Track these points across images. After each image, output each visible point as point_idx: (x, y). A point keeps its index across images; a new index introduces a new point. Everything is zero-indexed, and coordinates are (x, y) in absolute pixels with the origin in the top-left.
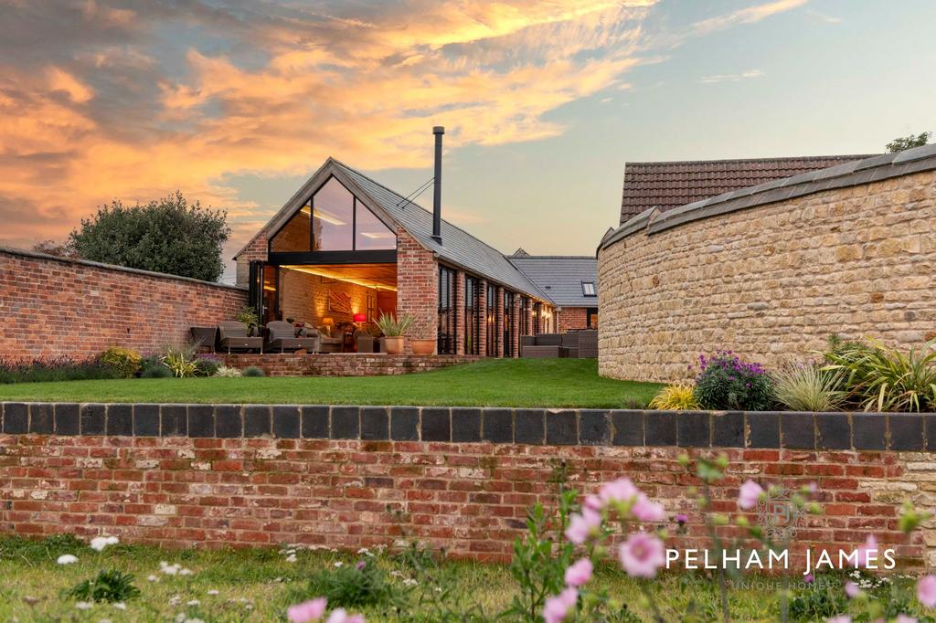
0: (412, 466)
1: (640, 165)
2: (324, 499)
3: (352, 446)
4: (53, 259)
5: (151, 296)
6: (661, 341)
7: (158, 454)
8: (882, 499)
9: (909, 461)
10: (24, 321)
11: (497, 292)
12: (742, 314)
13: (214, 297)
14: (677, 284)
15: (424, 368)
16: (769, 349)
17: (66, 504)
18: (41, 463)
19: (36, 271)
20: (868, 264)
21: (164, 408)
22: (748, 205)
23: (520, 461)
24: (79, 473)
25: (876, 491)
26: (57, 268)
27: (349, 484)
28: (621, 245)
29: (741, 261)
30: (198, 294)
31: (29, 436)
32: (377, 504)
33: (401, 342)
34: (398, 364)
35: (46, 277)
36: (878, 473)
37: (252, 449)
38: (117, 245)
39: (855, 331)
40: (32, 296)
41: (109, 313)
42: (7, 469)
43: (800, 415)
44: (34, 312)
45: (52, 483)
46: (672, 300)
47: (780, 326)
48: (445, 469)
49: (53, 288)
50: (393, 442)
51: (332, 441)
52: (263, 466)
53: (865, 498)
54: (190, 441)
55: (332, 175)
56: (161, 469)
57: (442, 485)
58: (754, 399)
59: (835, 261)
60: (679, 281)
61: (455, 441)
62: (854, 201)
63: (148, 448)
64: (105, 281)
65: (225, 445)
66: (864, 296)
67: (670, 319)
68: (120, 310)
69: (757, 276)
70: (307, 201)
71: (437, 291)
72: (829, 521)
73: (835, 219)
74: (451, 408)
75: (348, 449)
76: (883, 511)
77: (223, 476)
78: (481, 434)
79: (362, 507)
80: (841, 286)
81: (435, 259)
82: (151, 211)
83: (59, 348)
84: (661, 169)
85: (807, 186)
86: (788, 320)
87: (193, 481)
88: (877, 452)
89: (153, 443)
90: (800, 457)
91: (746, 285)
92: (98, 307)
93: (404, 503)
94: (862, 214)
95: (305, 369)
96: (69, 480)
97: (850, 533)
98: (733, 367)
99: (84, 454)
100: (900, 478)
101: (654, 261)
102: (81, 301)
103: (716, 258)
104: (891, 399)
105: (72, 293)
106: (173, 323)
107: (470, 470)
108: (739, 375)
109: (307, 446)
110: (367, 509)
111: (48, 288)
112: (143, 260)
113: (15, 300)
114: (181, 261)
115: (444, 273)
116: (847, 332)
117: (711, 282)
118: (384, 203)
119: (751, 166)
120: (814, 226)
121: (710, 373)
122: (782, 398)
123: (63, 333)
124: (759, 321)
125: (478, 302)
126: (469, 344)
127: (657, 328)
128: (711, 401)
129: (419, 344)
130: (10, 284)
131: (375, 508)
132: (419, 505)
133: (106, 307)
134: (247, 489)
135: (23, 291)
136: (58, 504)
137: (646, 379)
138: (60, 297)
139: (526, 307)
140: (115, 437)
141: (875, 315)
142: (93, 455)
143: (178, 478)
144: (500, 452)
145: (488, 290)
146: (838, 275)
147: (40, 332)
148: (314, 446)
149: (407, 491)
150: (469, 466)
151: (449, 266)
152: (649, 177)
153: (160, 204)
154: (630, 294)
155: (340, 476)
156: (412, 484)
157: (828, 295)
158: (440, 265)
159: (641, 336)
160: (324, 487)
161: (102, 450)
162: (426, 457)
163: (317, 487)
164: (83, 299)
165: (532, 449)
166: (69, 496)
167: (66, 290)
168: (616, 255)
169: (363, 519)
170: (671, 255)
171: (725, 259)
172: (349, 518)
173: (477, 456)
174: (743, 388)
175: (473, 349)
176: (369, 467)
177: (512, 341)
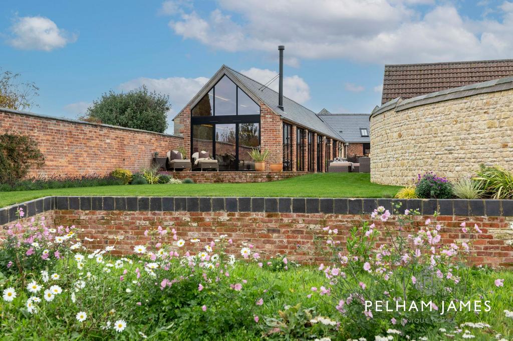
0: (288, 224)
1: (393, 67)
2: (249, 239)
3: (261, 215)
4: (89, 124)
5: (134, 142)
6: (403, 165)
7: (174, 219)
8: (498, 237)
9: (510, 221)
10: (77, 156)
11: (313, 136)
12: (442, 153)
13: (164, 141)
14: (411, 137)
15: (278, 178)
16: (455, 169)
17: (133, 242)
18: (121, 223)
19: (82, 130)
20: (501, 129)
21: (175, 199)
22: (445, 99)
23: (337, 221)
24: (138, 228)
25: (496, 234)
26: (91, 128)
27: (260, 232)
28: (382, 116)
29: (442, 126)
30: (156, 140)
31: (115, 212)
32: (273, 240)
33: (263, 164)
34: (264, 177)
35: (86, 134)
36: (497, 226)
37: (216, 217)
38: (114, 114)
39: (495, 161)
40: (80, 143)
41: (115, 151)
42: (105, 226)
43: (462, 201)
44: (81, 151)
45: (126, 232)
46: (408, 145)
47: (460, 158)
48: (303, 225)
49: (89, 139)
50: (280, 213)
51: (252, 213)
52: (221, 224)
53: (490, 237)
54: (188, 214)
55: (225, 75)
56: (175, 225)
57: (302, 232)
58: (443, 194)
59: (486, 128)
60: (411, 135)
61: (308, 213)
62: (495, 99)
63: (169, 217)
64: (113, 134)
65: (204, 215)
66: (499, 145)
67: (407, 154)
68: (120, 149)
69: (449, 134)
70: (211, 89)
71: (282, 137)
72: (475, 247)
73: (486, 107)
74: (306, 198)
75: (260, 216)
76: (498, 242)
77: (203, 229)
78: (319, 209)
79: (266, 242)
80: (488, 139)
81: (281, 119)
82: (130, 96)
83: (93, 169)
84: (405, 68)
85: (473, 91)
86: (463, 156)
87: (190, 231)
88: (496, 217)
89: (171, 214)
90: (462, 219)
91: (444, 139)
92: (110, 148)
93: (285, 240)
94: (498, 106)
95: (215, 179)
96: (133, 231)
97: (484, 252)
98: (433, 180)
99: (140, 219)
100: (506, 228)
101: (399, 125)
102: (102, 145)
103: (429, 125)
104: (505, 193)
105: (98, 141)
106: (145, 155)
107: (314, 226)
108: (436, 183)
109: (241, 215)
110: (268, 243)
111: (87, 139)
112: (128, 123)
113: (72, 145)
114: (147, 122)
115: (286, 127)
116: (491, 162)
117: (427, 136)
118: (253, 89)
119: (455, 66)
120: (476, 110)
121: (422, 182)
122: (455, 193)
123: (94, 162)
124: (450, 156)
125: (303, 142)
126: (299, 165)
127: (400, 159)
128: (423, 195)
129: (274, 166)
130: (70, 137)
131: (273, 243)
132: (292, 241)
133: (113, 148)
134: (214, 234)
135: (76, 141)
136: (129, 241)
137: (395, 184)
138: (92, 143)
139: (329, 144)
140: (154, 212)
141: (504, 154)
142: (144, 220)
143: (183, 230)
144: (328, 218)
145: (308, 135)
146: (487, 135)
147: (84, 162)
148: (244, 215)
149: (286, 235)
150: (314, 224)
151: (288, 123)
152: (398, 73)
153: (135, 92)
154: (387, 141)
155: (256, 228)
156: (288, 232)
157: (482, 144)
158: (283, 122)
159: (392, 163)
160: (249, 233)
161: (148, 217)
162: (295, 220)
163: (246, 233)
164: (103, 144)
165: (342, 216)
166: (134, 238)
167: (95, 140)
168: (380, 121)
169: (267, 247)
170: (407, 123)
171: (434, 125)
172: (260, 247)
173: (317, 219)
174: (437, 189)
175: (301, 168)
176: (269, 224)
177: (322, 163)
